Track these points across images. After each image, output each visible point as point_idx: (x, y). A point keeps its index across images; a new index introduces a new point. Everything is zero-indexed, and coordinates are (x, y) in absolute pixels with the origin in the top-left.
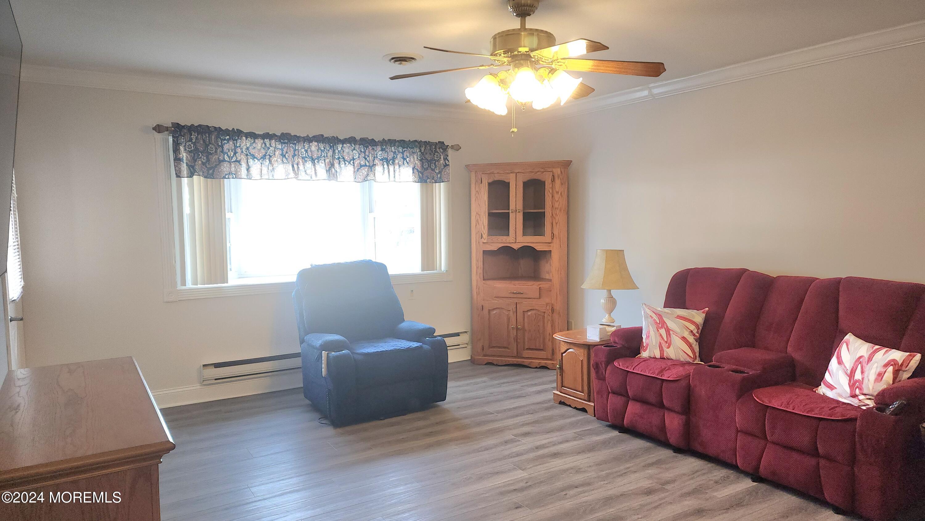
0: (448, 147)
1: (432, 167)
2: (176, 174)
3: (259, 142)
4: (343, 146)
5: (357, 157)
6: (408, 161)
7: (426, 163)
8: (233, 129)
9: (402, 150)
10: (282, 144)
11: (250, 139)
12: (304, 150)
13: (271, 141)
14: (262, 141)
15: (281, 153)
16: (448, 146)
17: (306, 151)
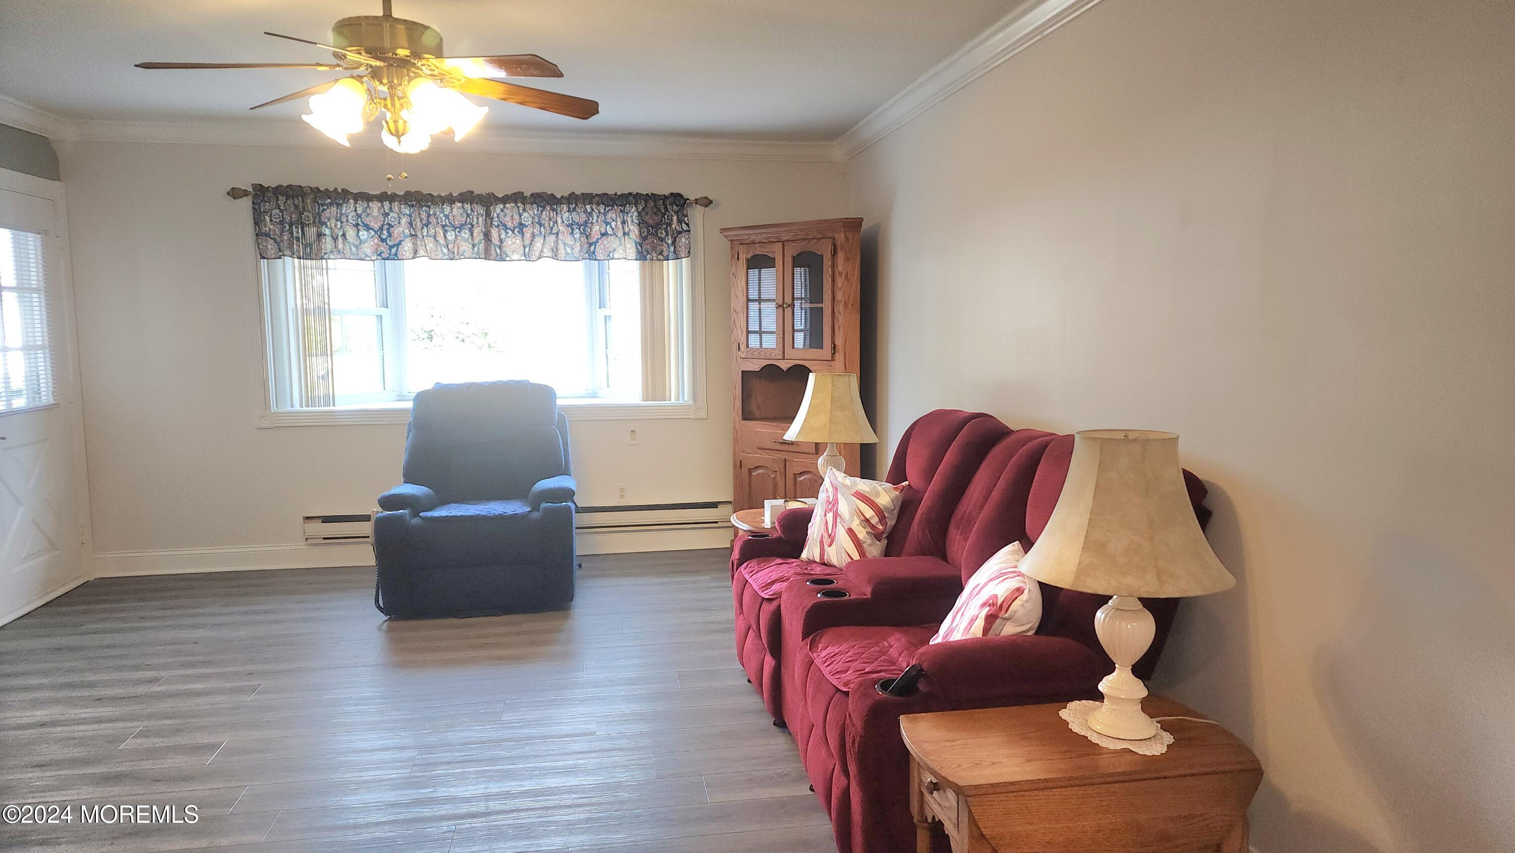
0: (688, 201)
1: (659, 235)
2: (260, 254)
3: (375, 206)
4: (504, 207)
5: (529, 223)
6: (613, 227)
7: (645, 229)
8: (336, 189)
9: (605, 209)
10: (410, 208)
11: (361, 202)
12: (443, 214)
13: (393, 204)
14: (379, 205)
15: (409, 221)
16: (688, 199)
17: (447, 217)
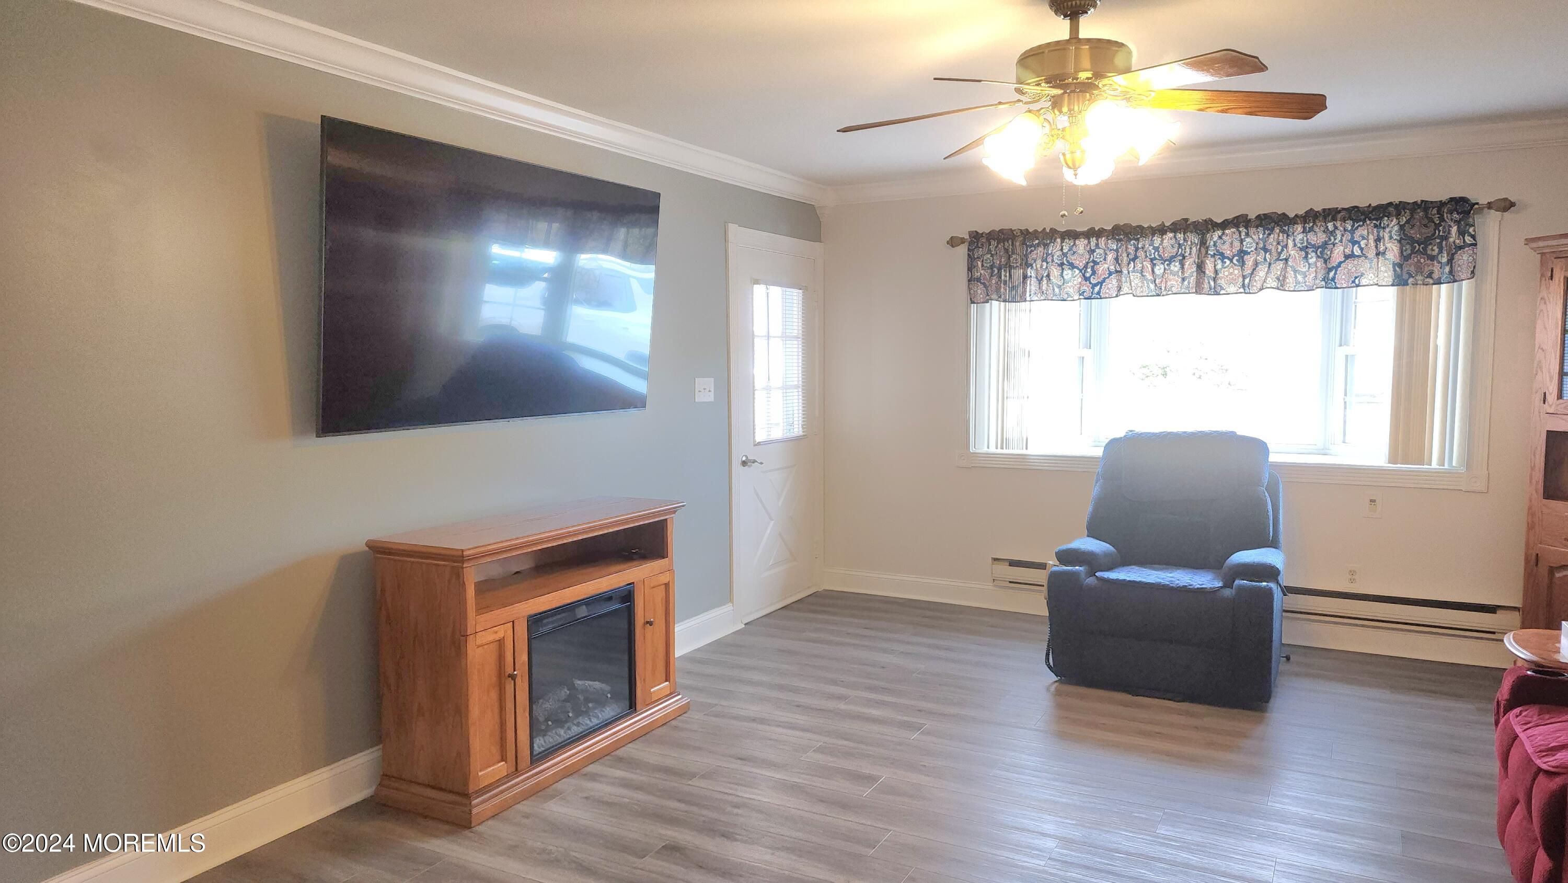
0: (1476, 206)
1: (1429, 252)
2: (971, 299)
3: (1081, 243)
4: (1223, 234)
5: (1253, 249)
6: (1363, 246)
7: (1408, 247)
8: (1044, 229)
9: (1353, 226)
10: (1117, 242)
11: (1068, 240)
12: (1152, 247)
13: (1100, 239)
14: (1086, 241)
15: (1115, 257)
16: (1477, 204)
17: (1156, 249)
